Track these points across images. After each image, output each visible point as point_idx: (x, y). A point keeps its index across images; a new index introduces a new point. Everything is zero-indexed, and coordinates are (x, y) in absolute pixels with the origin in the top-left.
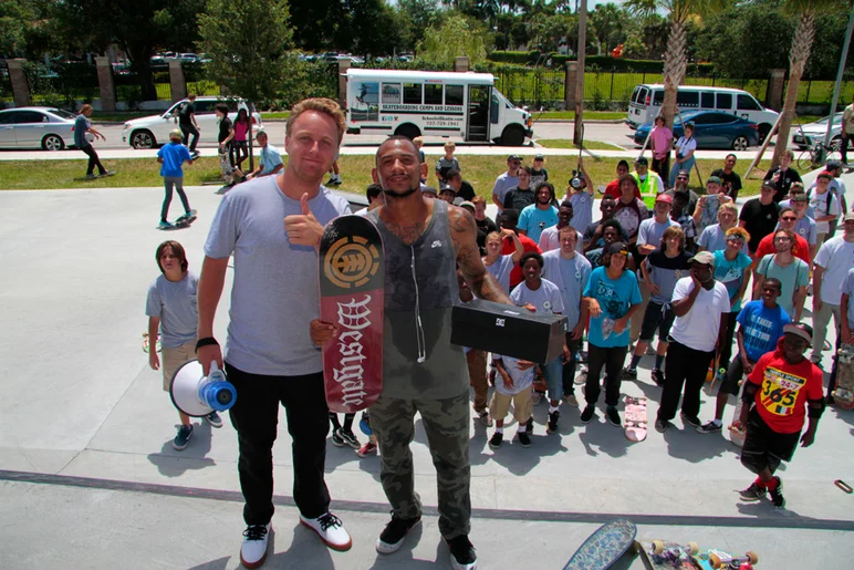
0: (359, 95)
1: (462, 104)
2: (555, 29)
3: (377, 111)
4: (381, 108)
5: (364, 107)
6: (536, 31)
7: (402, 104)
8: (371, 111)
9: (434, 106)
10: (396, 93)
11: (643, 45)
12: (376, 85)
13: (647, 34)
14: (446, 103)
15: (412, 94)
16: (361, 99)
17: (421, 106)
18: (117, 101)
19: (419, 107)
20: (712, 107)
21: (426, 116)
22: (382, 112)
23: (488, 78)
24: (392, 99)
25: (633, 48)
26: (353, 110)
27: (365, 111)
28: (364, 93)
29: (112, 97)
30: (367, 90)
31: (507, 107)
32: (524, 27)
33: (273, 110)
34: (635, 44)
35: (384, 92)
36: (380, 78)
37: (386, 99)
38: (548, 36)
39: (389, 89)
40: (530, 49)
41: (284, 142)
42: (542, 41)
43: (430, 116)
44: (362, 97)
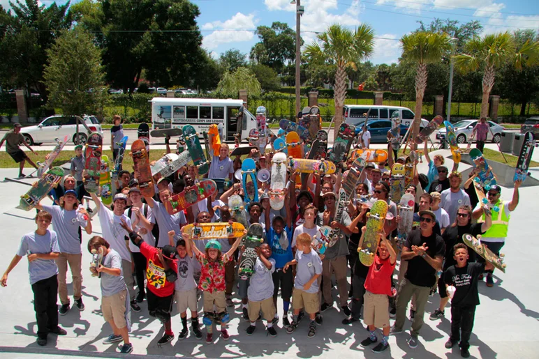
0: (159, 114)
1: (223, 118)
2: (321, 73)
3: (170, 123)
4: (173, 121)
5: (162, 121)
6: (310, 74)
7: (186, 118)
8: (166, 123)
9: (206, 120)
10: (182, 112)
11: (376, 82)
12: (170, 107)
13: (380, 76)
14: (213, 118)
15: (192, 112)
16: (160, 116)
17: (198, 120)
18: (29, 117)
19: (196, 120)
20: (387, 118)
21: (200, 126)
22: (173, 123)
23: (240, 102)
24: (180, 115)
25: (370, 84)
26: (155, 122)
27: (163, 123)
28: (162, 112)
29: (25, 115)
30: (164, 110)
31: (252, 119)
32: (304, 72)
33: (125, 123)
34: (371, 82)
35: (175, 111)
36: (173, 103)
37: (175, 116)
38: (317, 77)
39: (178, 110)
40: (307, 85)
41: (110, 142)
42: (314, 80)
43: (203, 126)
44: (161, 115)
